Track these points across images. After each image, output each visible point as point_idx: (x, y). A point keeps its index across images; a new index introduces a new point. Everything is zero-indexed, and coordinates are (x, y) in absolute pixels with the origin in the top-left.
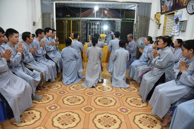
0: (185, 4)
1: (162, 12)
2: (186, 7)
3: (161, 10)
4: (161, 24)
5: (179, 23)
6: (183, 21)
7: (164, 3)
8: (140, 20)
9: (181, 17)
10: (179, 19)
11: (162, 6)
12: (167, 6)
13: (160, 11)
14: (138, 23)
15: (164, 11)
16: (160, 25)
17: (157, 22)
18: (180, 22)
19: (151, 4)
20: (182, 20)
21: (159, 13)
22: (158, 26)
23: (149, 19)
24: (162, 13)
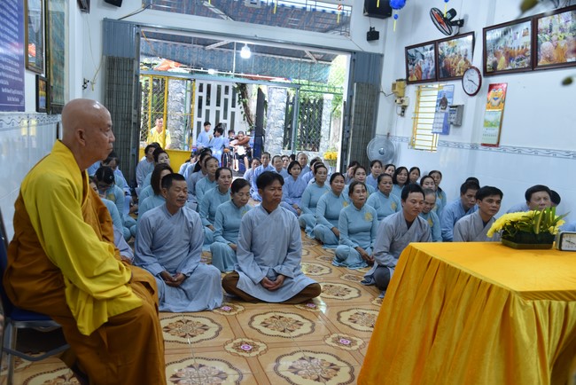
0: (459, 72)
1: (410, 79)
2: (461, 78)
3: (408, 75)
4: (406, 106)
5: (448, 108)
6: (456, 107)
7: (413, 60)
8: (357, 93)
9: (452, 97)
10: (449, 100)
11: (410, 67)
12: (420, 69)
13: (404, 77)
14: (354, 101)
15: (415, 79)
16: (404, 108)
17: (398, 101)
18: (451, 107)
19: (382, 56)
20: (455, 104)
21: (402, 80)
22: (400, 110)
23: (379, 92)
24: (409, 83)
